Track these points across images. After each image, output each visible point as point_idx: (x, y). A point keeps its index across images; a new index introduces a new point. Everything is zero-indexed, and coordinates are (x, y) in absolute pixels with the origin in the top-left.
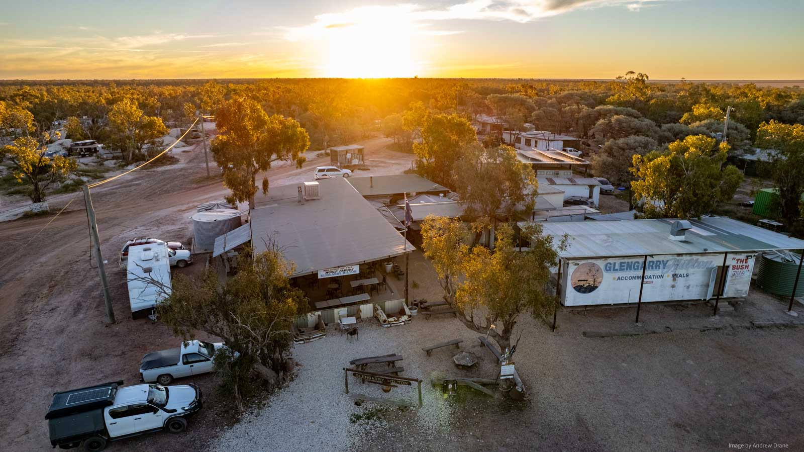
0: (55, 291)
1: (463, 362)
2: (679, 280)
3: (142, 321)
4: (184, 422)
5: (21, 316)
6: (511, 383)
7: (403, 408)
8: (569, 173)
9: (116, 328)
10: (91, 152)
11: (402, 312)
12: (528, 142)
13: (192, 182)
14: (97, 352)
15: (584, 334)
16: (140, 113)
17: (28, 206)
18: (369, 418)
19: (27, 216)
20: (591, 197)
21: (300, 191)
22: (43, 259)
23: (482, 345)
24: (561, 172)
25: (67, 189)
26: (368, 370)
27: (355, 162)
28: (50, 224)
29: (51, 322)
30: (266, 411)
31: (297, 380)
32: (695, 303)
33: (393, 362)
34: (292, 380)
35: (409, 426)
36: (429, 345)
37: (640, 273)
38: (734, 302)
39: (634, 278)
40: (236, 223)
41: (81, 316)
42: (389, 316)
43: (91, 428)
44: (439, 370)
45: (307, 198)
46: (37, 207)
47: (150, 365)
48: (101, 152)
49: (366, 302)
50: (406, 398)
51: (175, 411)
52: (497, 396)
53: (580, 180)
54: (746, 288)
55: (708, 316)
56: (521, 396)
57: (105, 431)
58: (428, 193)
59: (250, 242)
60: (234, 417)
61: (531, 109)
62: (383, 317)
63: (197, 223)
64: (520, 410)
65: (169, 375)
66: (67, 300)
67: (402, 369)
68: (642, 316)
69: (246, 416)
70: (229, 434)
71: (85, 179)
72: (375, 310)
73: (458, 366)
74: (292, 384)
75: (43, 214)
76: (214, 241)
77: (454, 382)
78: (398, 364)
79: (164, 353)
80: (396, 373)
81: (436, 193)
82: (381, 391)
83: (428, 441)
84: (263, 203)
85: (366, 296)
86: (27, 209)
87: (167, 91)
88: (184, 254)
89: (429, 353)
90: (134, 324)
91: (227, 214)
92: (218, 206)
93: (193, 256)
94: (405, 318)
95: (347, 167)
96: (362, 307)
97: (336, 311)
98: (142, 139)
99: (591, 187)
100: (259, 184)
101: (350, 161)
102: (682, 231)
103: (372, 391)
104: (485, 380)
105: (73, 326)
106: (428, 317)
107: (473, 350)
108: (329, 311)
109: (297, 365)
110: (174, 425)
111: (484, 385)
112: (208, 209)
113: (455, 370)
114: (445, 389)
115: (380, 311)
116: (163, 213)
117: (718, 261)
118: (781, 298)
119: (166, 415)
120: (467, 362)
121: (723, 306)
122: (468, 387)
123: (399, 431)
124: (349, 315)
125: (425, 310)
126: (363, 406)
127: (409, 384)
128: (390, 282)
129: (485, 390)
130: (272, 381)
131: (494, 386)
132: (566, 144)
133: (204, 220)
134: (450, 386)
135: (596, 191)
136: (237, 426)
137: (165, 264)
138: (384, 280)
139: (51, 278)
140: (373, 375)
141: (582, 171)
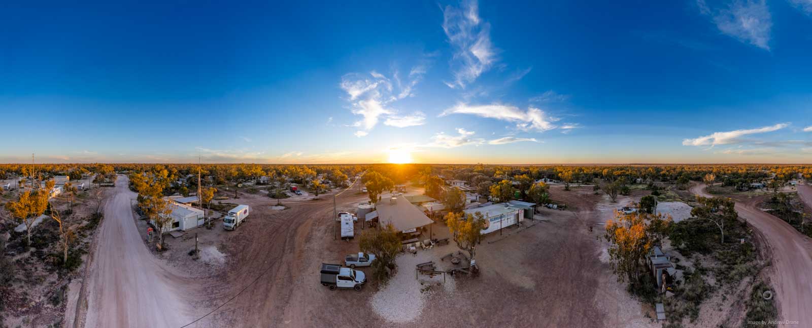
0: (320, 224)
1: (455, 262)
2: (509, 220)
3: (344, 241)
4: (360, 287)
5: (312, 230)
6: (474, 267)
7: (439, 284)
8: (469, 192)
9: (336, 242)
10: (328, 183)
11: (430, 244)
12: (454, 183)
13: (356, 194)
14: (331, 249)
15: (489, 243)
16: (341, 173)
17: (314, 197)
18: (427, 290)
19: (314, 199)
20: (476, 199)
21: (391, 200)
22: (317, 213)
23: (460, 254)
24: (467, 192)
25: (322, 193)
26: (424, 269)
27: (403, 190)
28: (318, 203)
29: (319, 234)
30: (388, 287)
31: (398, 273)
32: (513, 225)
33: (432, 265)
34: (396, 273)
35: (443, 292)
36: (442, 256)
37: (500, 220)
38: (521, 223)
39: (498, 222)
40: (371, 210)
41: (327, 234)
42: (426, 246)
43: (331, 281)
44: (447, 266)
45: (393, 203)
46: (316, 197)
47: (350, 259)
48: (330, 183)
49: (417, 241)
50: (439, 280)
51: (358, 282)
52: (470, 273)
53: (473, 194)
54: (523, 218)
55: (517, 228)
56: (478, 270)
57: (336, 284)
58: (430, 201)
59: (377, 217)
60: (376, 288)
61: (454, 174)
62: (424, 246)
63: (359, 209)
64: (478, 276)
65: (354, 265)
66: (323, 228)
67: (435, 268)
68: (502, 233)
69: (381, 289)
70: (375, 296)
71: (327, 191)
72: (421, 244)
73: (453, 263)
74: (396, 275)
75: (317, 199)
76: (365, 216)
77: (455, 270)
78: (434, 265)
79: (353, 256)
80: (433, 269)
81: (433, 201)
82: (429, 278)
83: (451, 297)
84: (379, 204)
85: (416, 239)
86: (313, 197)
87: (346, 167)
88: (355, 218)
89: (442, 260)
90: (341, 241)
91: (368, 207)
92: (365, 203)
93: (358, 219)
94: (432, 246)
95: (401, 192)
96: (416, 243)
97: (408, 245)
98: (341, 181)
99: (476, 196)
100: (378, 198)
101: (401, 190)
102: (507, 206)
103: (426, 278)
104: (464, 268)
105: (325, 237)
106: (438, 245)
107: (457, 256)
108: (405, 245)
109: (397, 266)
110: (357, 288)
111: (464, 269)
112: (362, 204)
113: (453, 265)
114: (452, 274)
115: (423, 244)
116: (348, 203)
117: (517, 212)
118: (530, 219)
119: (356, 283)
120: (456, 261)
121: (520, 225)
122: (459, 271)
123: (439, 295)
124: (412, 246)
125: (437, 242)
126: (424, 285)
127: (441, 274)
128: (423, 233)
129: (465, 271)
130: (389, 273)
131: (468, 269)
132: (465, 183)
133: (362, 208)
134: (454, 272)
135: (478, 197)
136: (378, 292)
137: (352, 221)
138: (421, 233)
139: (319, 220)
140: (425, 271)
141: (473, 192)
